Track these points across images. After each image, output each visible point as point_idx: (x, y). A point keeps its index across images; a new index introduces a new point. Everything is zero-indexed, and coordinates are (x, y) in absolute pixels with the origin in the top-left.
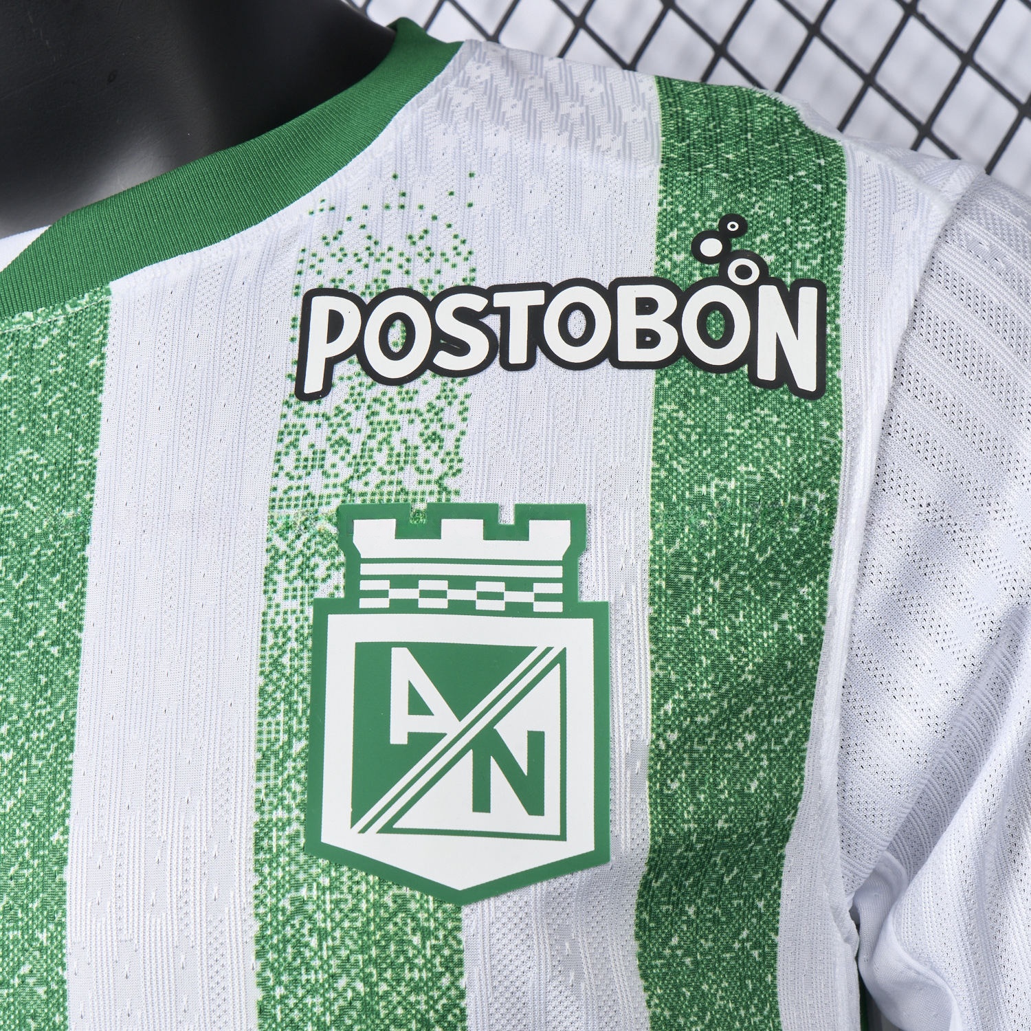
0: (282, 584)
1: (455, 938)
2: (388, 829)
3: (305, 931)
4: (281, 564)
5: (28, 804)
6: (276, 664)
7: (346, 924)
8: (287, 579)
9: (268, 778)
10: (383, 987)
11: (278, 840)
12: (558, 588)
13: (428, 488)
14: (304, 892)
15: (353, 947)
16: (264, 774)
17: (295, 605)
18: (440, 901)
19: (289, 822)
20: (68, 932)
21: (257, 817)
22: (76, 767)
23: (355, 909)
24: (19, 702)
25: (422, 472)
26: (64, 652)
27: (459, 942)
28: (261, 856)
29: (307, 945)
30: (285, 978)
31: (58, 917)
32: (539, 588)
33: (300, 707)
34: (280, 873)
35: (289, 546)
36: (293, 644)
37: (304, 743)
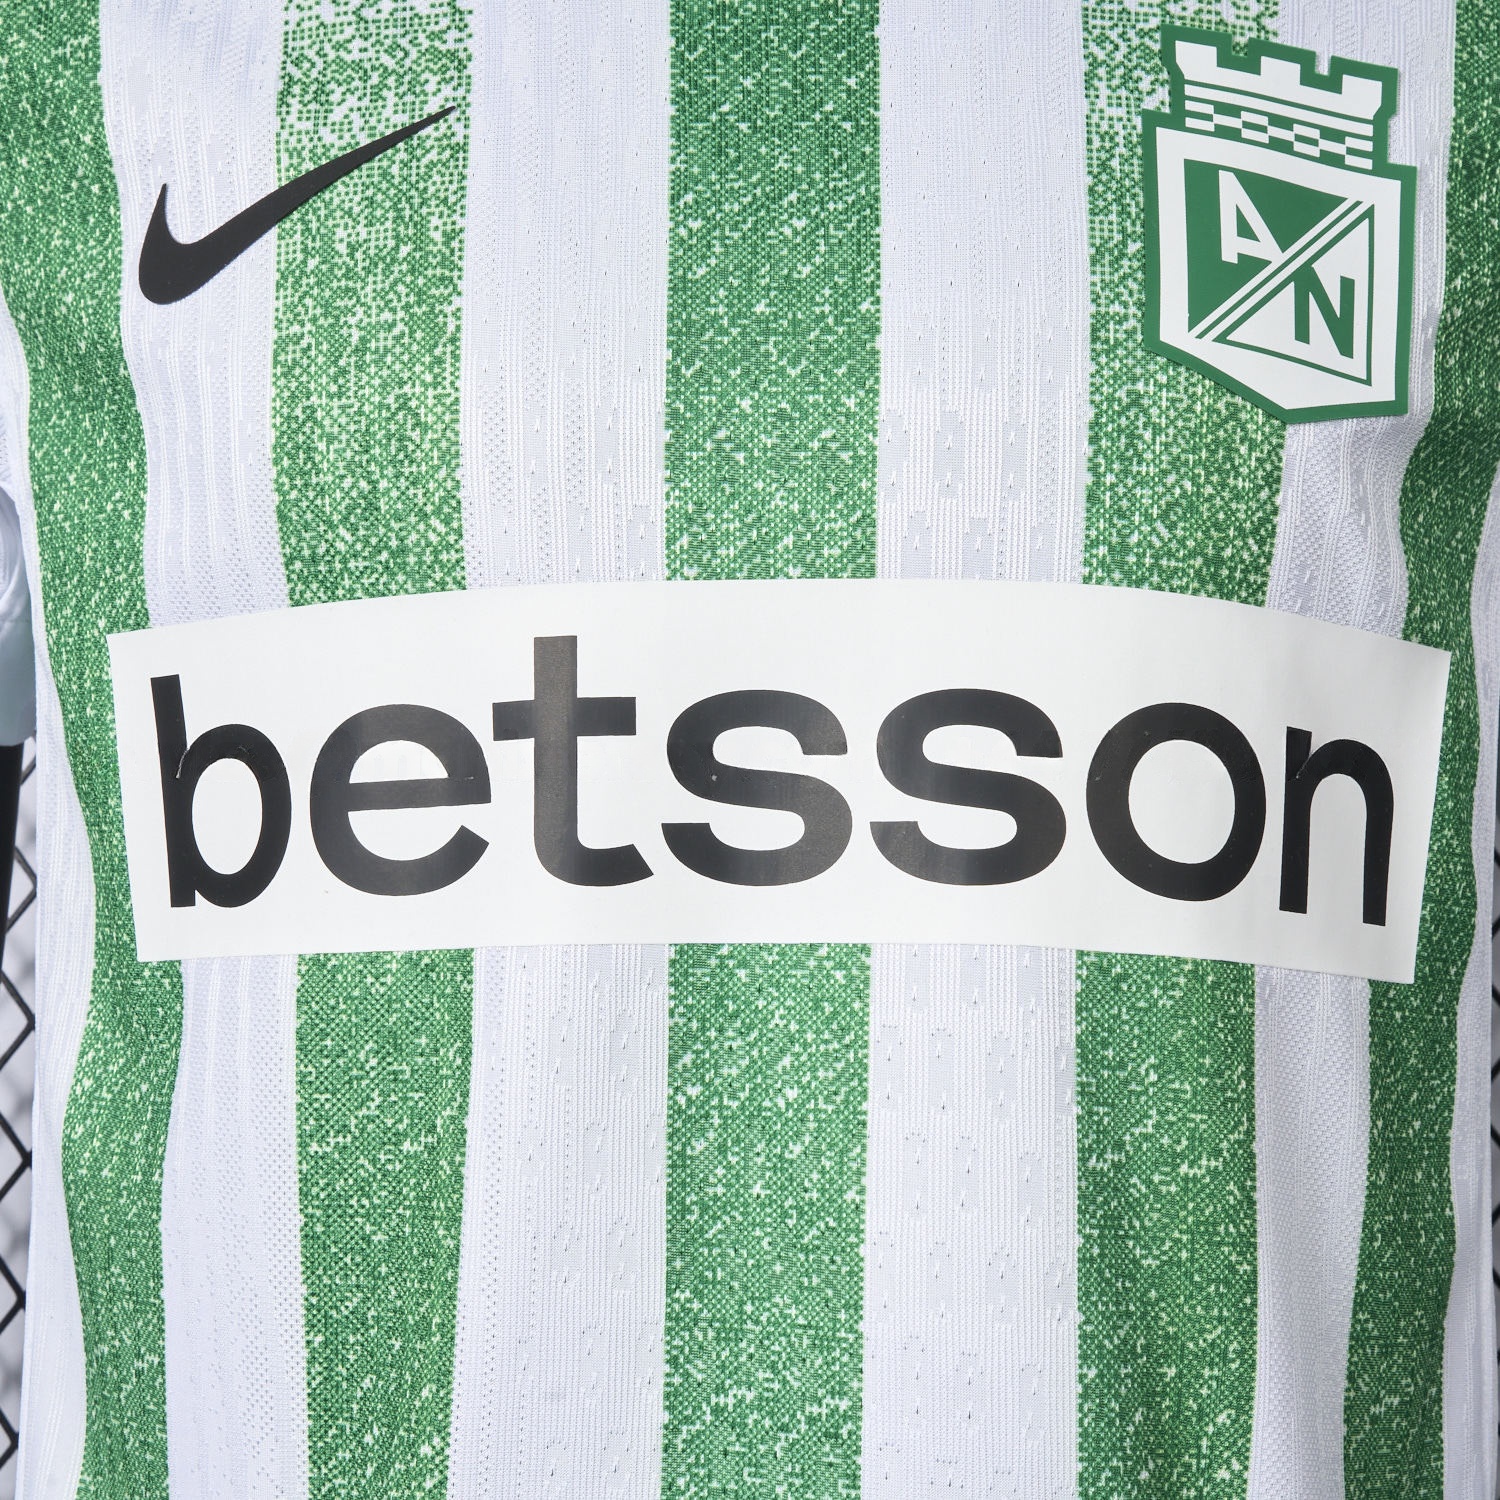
0: (1104, 92)
1: (1277, 454)
2: (1222, 339)
3: (1140, 424)
4: (1102, 71)
5: (829, 272)
6: (1104, 166)
7: (1180, 423)
8: (1109, 87)
9: (1103, 273)
10: (1209, 490)
11: (1113, 333)
12: (1368, 146)
13: (1247, 24)
14: (1140, 386)
15: (1184, 445)
16: (1098, 268)
17: (1121, 112)
18: (1269, 415)
19: (1126, 317)
20: (882, 399)
21: (1093, 309)
22: (883, 241)
23: (1189, 409)
24: (808, 172)
25: (1239, 8)
26: (859, 128)
27: (1280, 460)
28: (1098, 346)
29: (1140, 437)
30: (1116, 466)
31: (869, 384)
32: (1350, 142)
33: (1133, 210)
34: (1117, 365)
35: (1108, 55)
36: (1121, 150)
37: (1139, 245)
